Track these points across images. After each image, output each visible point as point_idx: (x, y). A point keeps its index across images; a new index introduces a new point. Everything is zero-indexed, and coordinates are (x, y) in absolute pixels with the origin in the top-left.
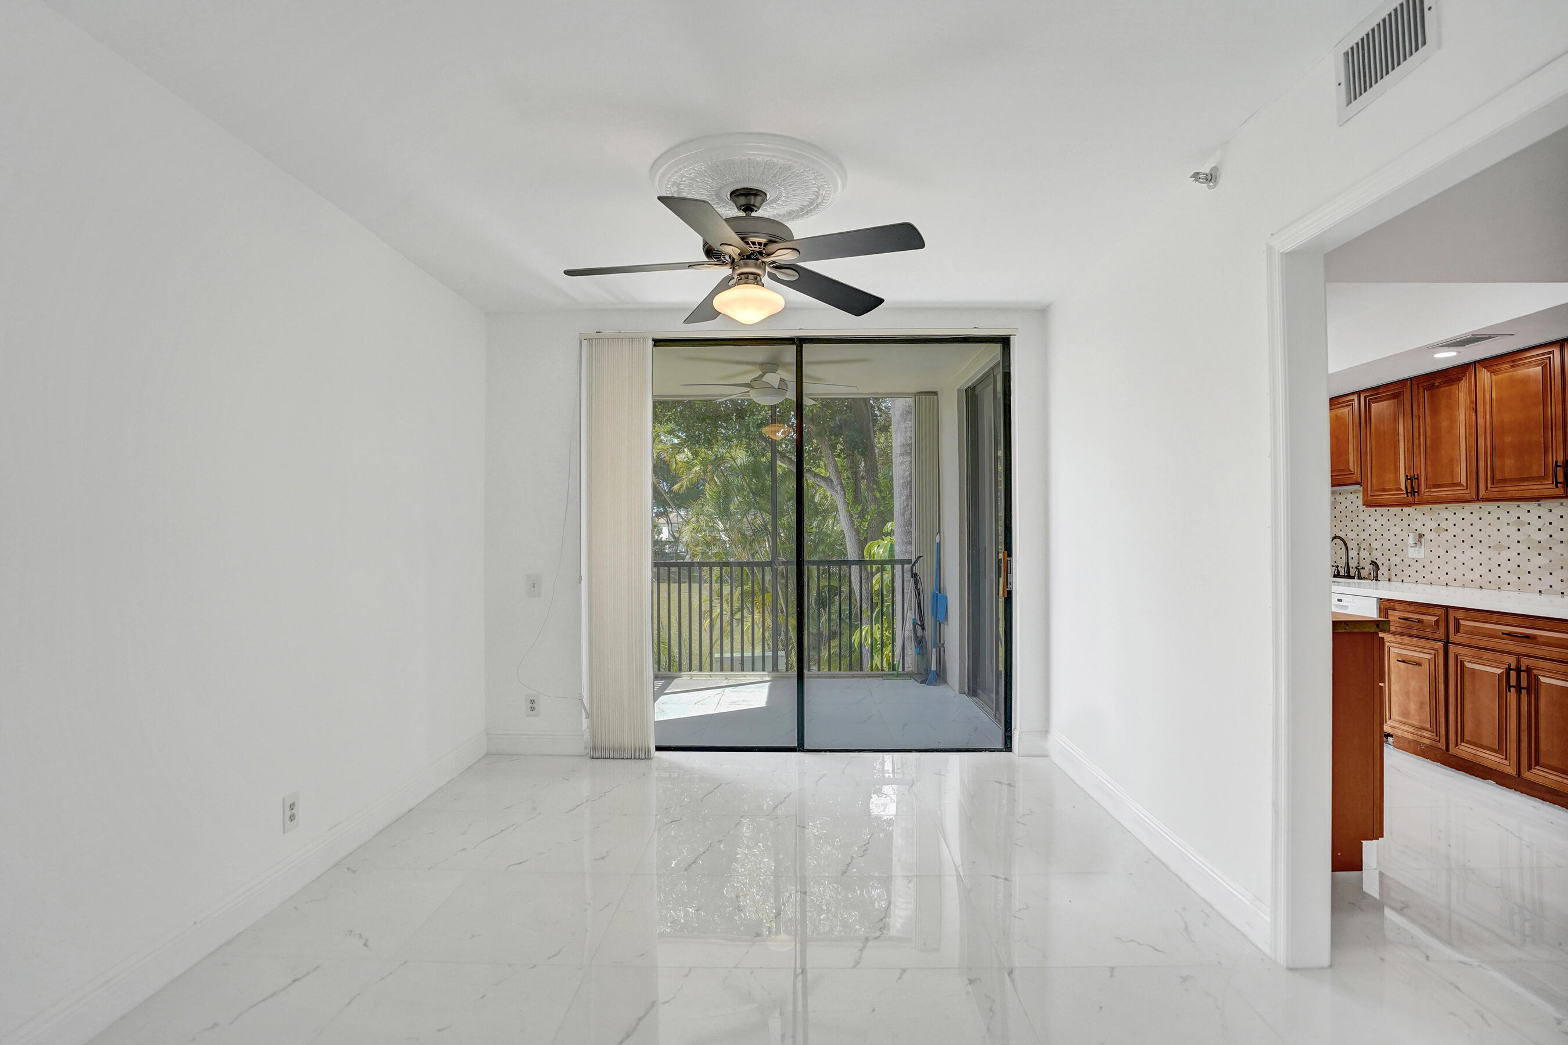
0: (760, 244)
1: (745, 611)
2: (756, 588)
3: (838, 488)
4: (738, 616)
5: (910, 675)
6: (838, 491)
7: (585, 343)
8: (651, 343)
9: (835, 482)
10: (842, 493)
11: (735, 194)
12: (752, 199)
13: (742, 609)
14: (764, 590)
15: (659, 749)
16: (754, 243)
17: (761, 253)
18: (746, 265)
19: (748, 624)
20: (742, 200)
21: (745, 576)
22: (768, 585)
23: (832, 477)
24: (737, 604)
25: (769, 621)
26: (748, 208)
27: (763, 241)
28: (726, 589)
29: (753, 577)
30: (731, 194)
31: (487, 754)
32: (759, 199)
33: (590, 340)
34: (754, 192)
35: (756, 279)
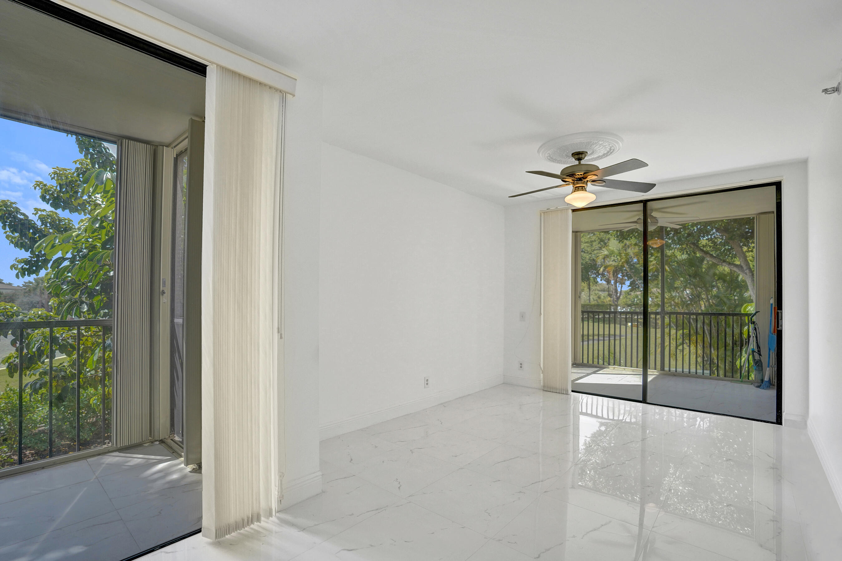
0: (581, 175)
1: (685, 345)
2: (692, 332)
3: (747, 271)
4: (681, 347)
5: (752, 383)
6: (747, 273)
7: (542, 214)
8: (571, 211)
9: (745, 268)
10: (750, 274)
11: (573, 155)
12: (580, 156)
13: (683, 344)
14: (697, 333)
15: (573, 391)
16: (578, 175)
17: (583, 178)
18: (578, 183)
19: (686, 351)
20: (577, 157)
21: (685, 325)
22: (700, 331)
23: (742, 264)
24: (680, 341)
25: (700, 352)
26: (579, 159)
27: (582, 173)
28: (673, 332)
29: (690, 324)
30: (572, 154)
31: (503, 383)
32: (583, 156)
33: (544, 213)
34: (581, 153)
35: (582, 188)
